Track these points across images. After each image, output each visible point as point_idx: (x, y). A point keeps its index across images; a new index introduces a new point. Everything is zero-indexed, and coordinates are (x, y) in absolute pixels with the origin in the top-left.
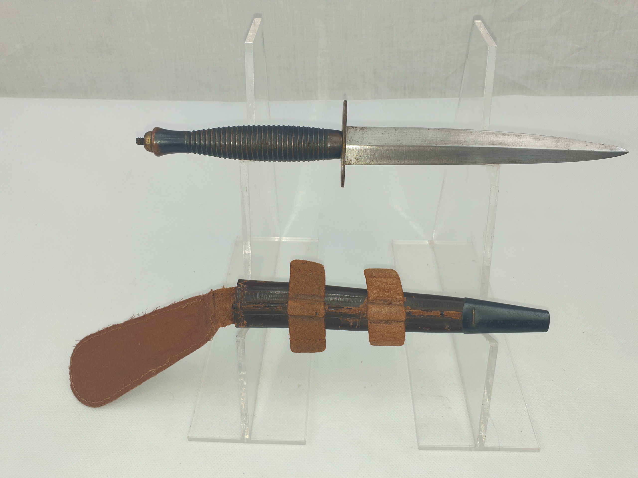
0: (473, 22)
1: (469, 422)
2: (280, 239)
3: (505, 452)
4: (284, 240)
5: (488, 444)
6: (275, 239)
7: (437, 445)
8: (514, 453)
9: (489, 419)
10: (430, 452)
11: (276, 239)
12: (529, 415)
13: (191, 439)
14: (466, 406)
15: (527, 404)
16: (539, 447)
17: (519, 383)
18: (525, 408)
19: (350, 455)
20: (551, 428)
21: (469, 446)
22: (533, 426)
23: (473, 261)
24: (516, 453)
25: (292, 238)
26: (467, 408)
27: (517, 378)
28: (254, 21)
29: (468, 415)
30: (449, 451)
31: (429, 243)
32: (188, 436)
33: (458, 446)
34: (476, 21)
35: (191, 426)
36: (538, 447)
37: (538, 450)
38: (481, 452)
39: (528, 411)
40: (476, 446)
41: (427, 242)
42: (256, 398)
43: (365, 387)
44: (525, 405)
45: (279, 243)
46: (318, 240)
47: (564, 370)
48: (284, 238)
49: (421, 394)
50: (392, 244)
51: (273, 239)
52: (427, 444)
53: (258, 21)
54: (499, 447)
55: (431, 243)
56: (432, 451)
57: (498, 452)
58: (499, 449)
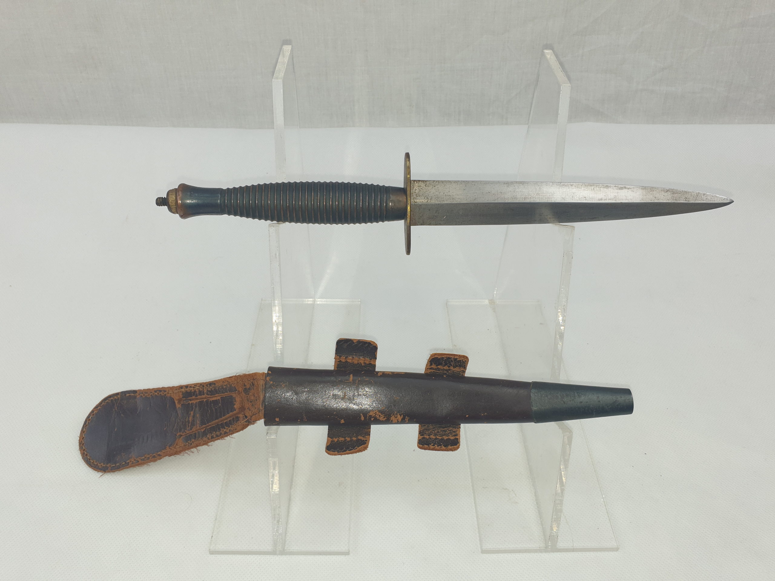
0: (543, 52)
1: (539, 519)
2: (314, 301)
3: (579, 553)
4: (318, 303)
5: (561, 544)
6: (308, 301)
7: (504, 548)
8: (590, 553)
9: (562, 515)
10: (494, 556)
11: (310, 301)
12: (606, 509)
13: (212, 553)
14: (535, 500)
15: (604, 496)
16: (618, 546)
17: (595, 471)
18: (602, 500)
19: (403, 563)
20: (631, 522)
21: (539, 548)
22: (611, 521)
23: (541, 324)
24: (592, 553)
25: (328, 300)
26: (537, 503)
27: (593, 465)
28: (283, 49)
29: (537, 511)
30: (517, 554)
31: (489, 303)
32: (209, 549)
33: (527, 548)
34: (546, 51)
35: (212, 537)
36: (616, 545)
37: (617, 549)
38: (552, 553)
39: (606, 504)
40: (546, 547)
41: (487, 302)
42: (290, 500)
43: (418, 481)
44: (602, 497)
45: (313, 306)
46: (360, 302)
47: (645, 454)
48: (319, 300)
49: (483, 487)
50: (447, 304)
51: (306, 301)
52: (492, 546)
53: (287, 49)
54: (573, 548)
55: (492, 302)
56: (497, 554)
57: (572, 553)
58: (573, 550)
